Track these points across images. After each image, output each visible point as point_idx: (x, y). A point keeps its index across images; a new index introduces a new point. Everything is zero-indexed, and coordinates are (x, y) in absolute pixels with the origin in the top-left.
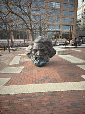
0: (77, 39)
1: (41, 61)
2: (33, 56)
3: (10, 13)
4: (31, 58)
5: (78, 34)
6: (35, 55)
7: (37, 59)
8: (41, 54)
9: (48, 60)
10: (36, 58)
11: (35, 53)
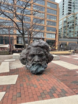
0: (62, 46)
1: (39, 68)
2: (29, 62)
3: (2, 14)
4: (26, 64)
5: (60, 42)
6: (32, 61)
7: (35, 65)
8: (39, 60)
9: (46, 66)
10: (33, 65)
11: (32, 58)
